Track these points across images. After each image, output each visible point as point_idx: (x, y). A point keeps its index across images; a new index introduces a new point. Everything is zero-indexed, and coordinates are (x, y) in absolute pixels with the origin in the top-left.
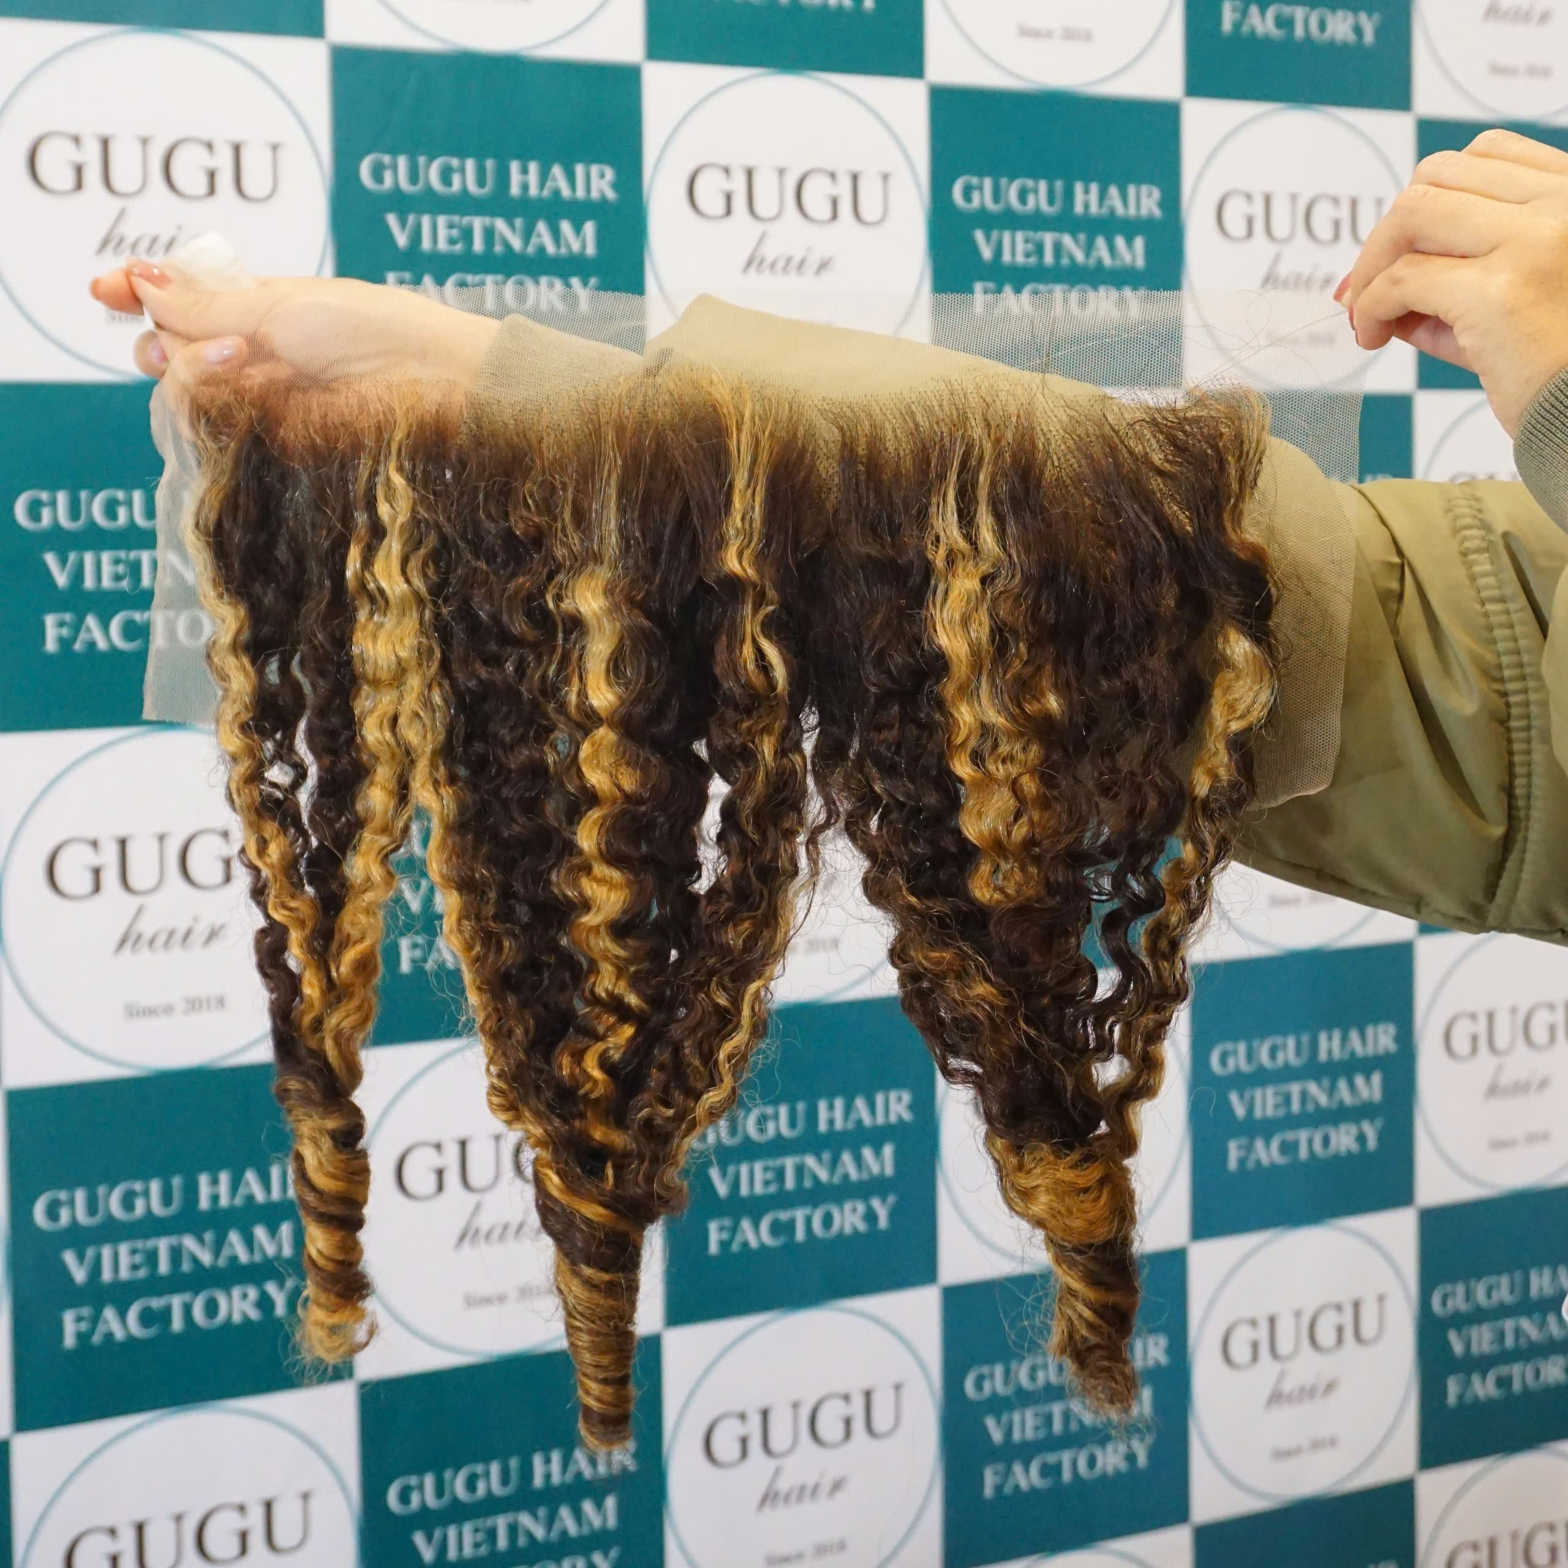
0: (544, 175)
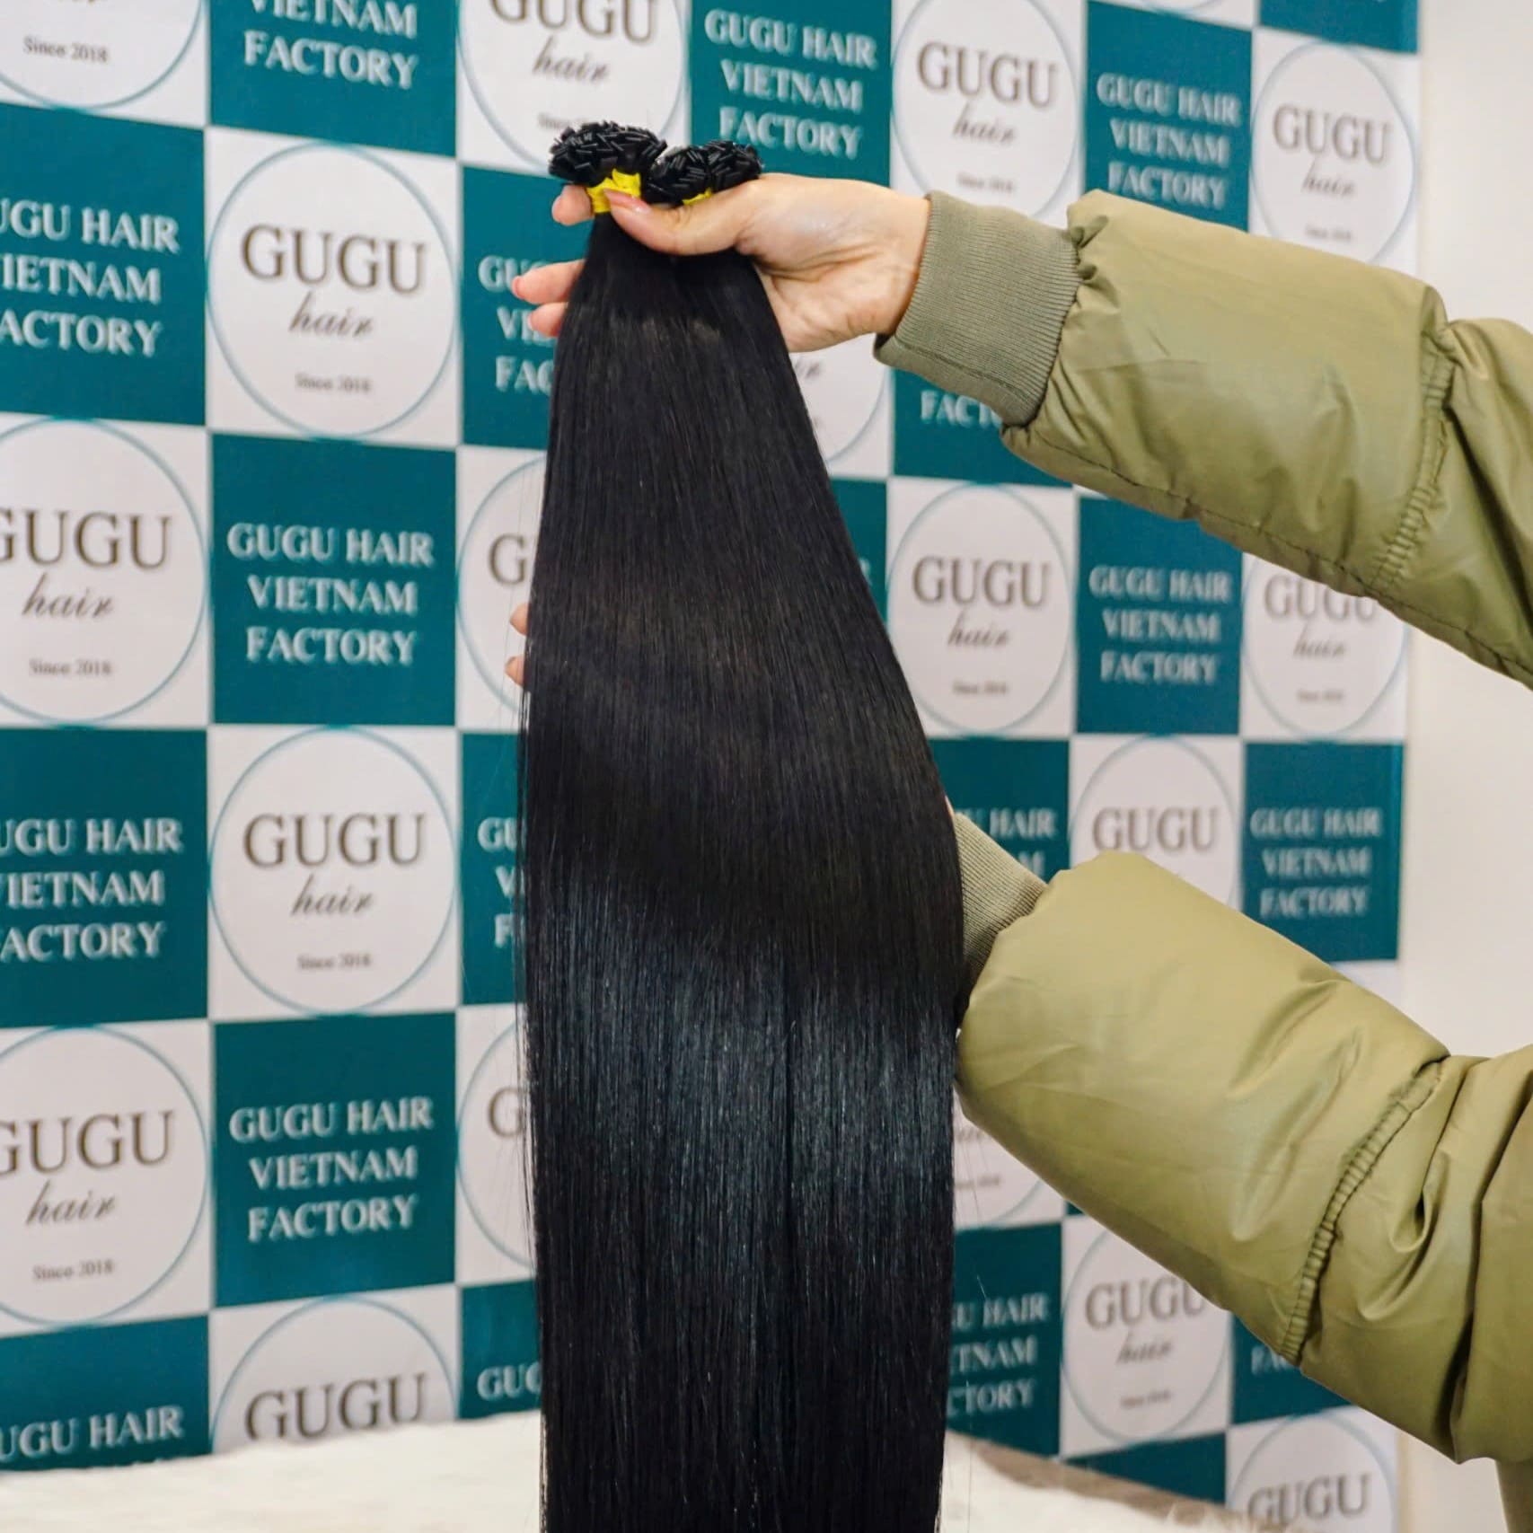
0: (113, 224)
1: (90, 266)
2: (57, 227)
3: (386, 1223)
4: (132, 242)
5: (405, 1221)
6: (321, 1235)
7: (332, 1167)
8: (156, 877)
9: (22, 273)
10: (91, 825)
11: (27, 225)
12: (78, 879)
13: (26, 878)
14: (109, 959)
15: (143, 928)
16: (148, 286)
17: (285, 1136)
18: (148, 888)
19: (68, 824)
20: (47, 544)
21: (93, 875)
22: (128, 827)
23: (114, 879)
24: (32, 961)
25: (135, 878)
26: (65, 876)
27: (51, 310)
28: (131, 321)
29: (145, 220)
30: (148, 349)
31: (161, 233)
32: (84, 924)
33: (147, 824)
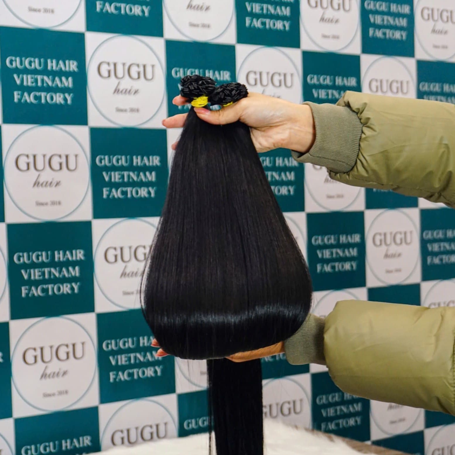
0: (57, 64)
1: (50, 77)
2: (40, 65)
3: (153, 375)
4: (63, 69)
5: (159, 374)
6: (133, 380)
7: (135, 358)
8: (77, 268)
9: (29, 80)
10: (56, 253)
11: (31, 65)
12: (53, 270)
13: (36, 270)
14: (63, 294)
15: (73, 284)
16: (69, 83)
17: (120, 348)
18: (74, 272)
19: (49, 252)
20: (40, 164)
21: (57, 269)
22: (68, 253)
23: (64, 269)
24: (39, 296)
25: (71, 269)
26: (49, 269)
27: (39, 91)
28: (64, 93)
29: (67, 62)
30: (69, 102)
31: (72, 66)
32: (55, 284)
33: (74, 252)
